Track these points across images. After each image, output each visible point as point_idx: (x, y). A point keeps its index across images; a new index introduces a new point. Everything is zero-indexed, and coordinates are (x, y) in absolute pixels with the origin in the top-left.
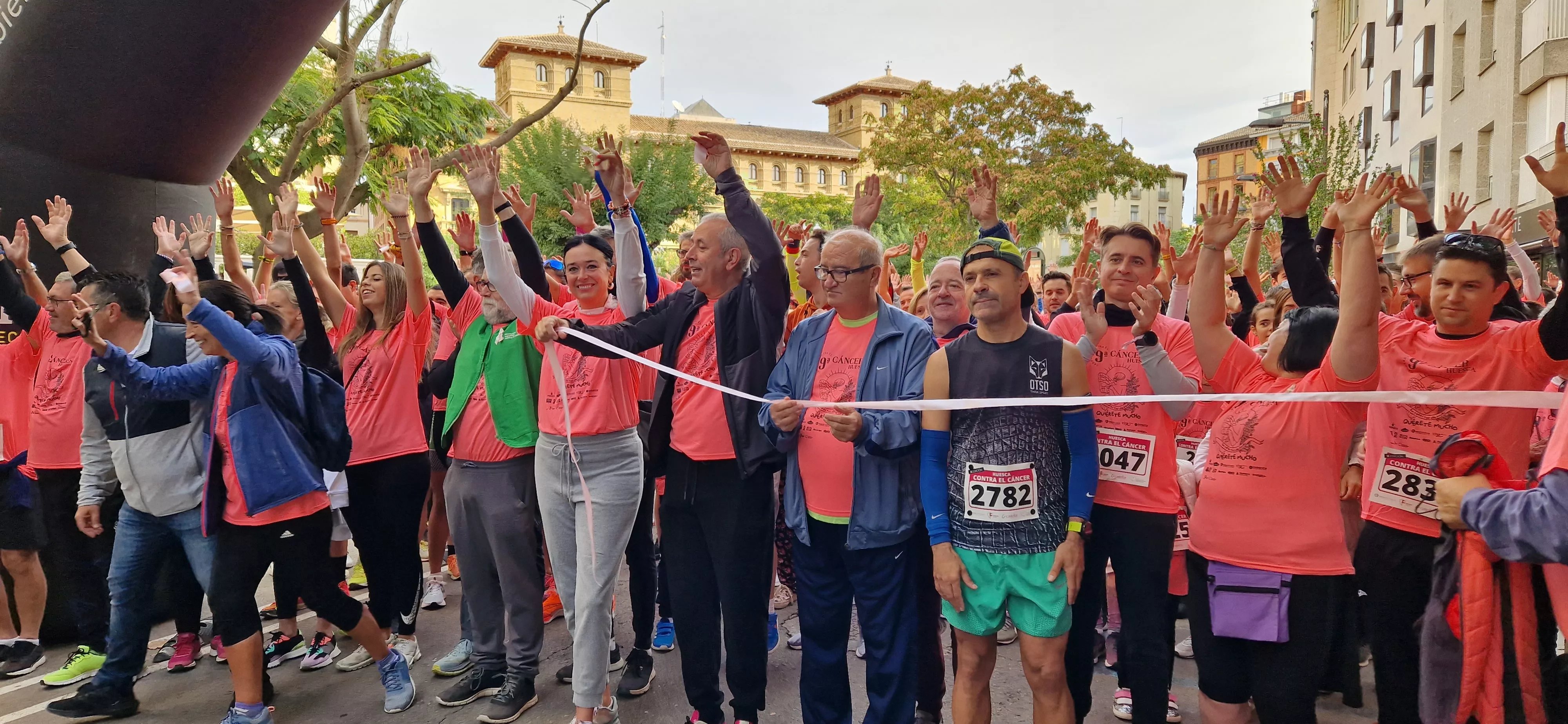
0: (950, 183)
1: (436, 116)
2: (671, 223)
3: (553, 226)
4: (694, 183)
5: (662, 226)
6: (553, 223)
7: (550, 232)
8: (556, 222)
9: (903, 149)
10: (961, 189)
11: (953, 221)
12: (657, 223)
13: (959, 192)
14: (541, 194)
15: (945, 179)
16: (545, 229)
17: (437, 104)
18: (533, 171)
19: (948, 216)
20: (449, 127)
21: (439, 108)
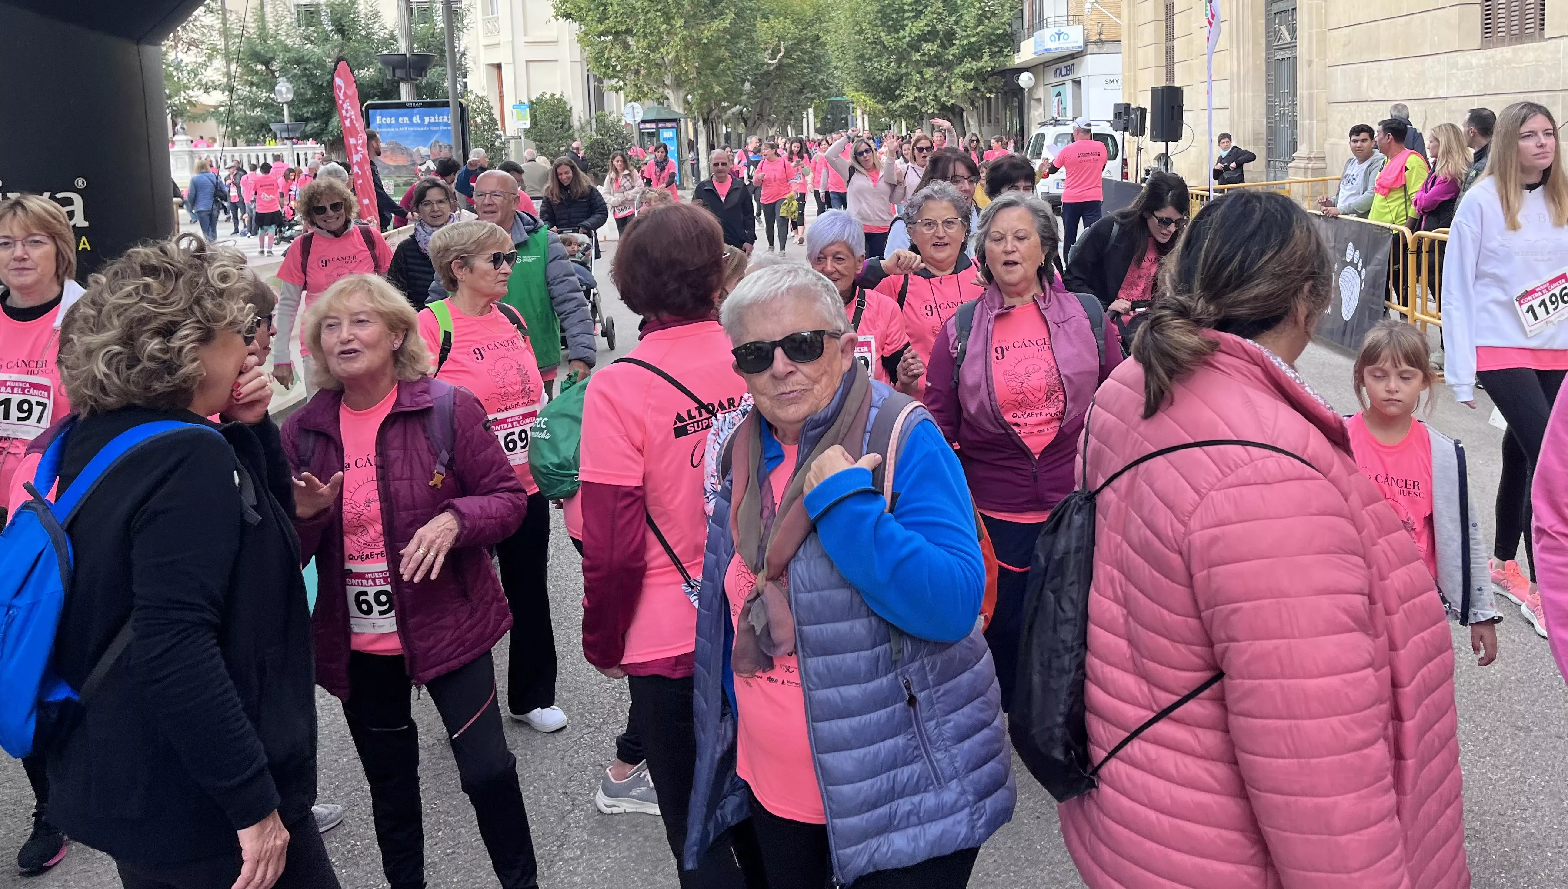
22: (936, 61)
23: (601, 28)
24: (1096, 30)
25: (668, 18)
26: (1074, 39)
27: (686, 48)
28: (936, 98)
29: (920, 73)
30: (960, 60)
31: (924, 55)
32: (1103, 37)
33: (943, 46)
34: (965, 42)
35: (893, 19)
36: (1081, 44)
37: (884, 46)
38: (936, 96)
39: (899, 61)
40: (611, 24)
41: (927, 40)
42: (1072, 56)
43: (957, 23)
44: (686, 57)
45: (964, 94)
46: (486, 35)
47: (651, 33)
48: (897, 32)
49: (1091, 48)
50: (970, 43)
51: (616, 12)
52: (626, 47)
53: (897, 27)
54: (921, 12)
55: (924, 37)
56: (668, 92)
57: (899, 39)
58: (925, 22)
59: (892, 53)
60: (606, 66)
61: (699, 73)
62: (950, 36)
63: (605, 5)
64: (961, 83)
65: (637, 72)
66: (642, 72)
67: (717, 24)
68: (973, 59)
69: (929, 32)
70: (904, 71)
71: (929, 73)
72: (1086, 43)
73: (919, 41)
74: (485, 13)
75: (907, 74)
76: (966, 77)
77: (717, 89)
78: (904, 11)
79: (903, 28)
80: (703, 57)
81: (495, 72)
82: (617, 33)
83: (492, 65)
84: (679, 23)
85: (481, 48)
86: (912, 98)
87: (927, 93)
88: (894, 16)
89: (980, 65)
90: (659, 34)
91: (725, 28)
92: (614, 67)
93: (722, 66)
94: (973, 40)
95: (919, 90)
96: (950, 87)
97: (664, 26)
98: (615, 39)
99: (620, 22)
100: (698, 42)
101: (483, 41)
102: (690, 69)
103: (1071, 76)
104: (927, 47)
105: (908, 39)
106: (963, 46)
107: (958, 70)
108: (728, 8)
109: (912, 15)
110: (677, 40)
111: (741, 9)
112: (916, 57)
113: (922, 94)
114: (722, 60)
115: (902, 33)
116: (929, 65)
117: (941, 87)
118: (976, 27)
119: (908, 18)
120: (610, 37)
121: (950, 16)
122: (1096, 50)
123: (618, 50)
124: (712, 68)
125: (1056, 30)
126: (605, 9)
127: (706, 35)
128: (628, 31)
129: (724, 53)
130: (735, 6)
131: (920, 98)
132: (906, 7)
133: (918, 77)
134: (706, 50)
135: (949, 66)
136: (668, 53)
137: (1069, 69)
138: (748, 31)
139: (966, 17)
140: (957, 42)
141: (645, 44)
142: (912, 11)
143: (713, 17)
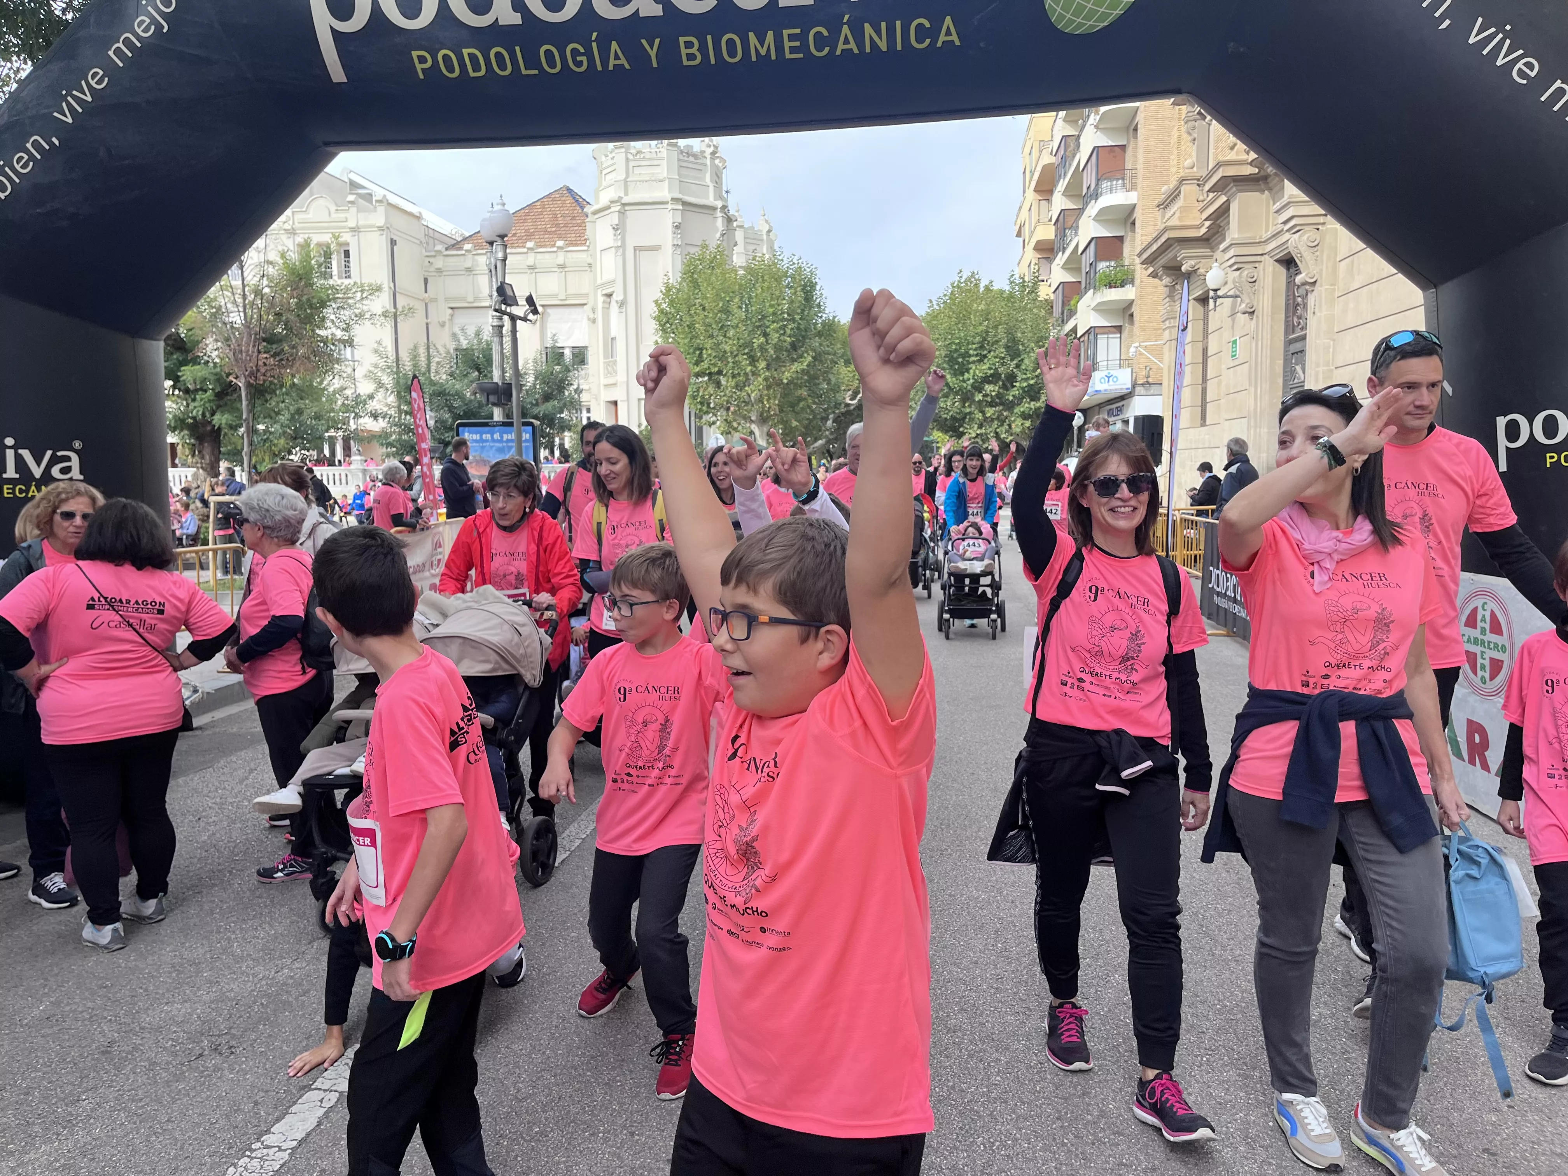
22: (998, 401)
23: (697, 369)
24: (1144, 373)
25: (753, 360)
26: (1122, 381)
27: (768, 387)
28: (997, 436)
29: (983, 412)
30: (1019, 400)
31: (985, 395)
32: (1150, 380)
33: (1004, 387)
34: (1025, 384)
35: (958, 363)
36: (1129, 386)
37: (950, 388)
38: (996, 433)
39: (963, 401)
40: (706, 366)
41: (989, 383)
42: (1122, 398)
43: (1018, 366)
44: (768, 395)
45: (1023, 432)
46: (606, 376)
47: (739, 374)
48: (962, 374)
49: (1138, 389)
50: (1029, 385)
51: (710, 355)
52: (718, 384)
53: (962, 370)
54: (985, 356)
55: (986, 380)
56: (754, 427)
57: (964, 381)
58: (988, 365)
59: (957, 393)
60: (701, 403)
61: (781, 411)
62: (1011, 378)
63: (701, 349)
64: (1019, 421)
65: (728, 409)
66: (732, 409)
67: (796, 367)
68: (1032, 400)
69: (991, 375)
70: (968, 410)
71: (990, 412)
72: (1134, 385)
73: (982, 382)
74: (606, 357)
75: (970, 413)
76: (1024, 416)
77: (795, 423)
78: (970, 356)
79: (968, 371)
80: (784, 395)
81: (613, 407)
82: (710, 374)
83: (610, 402)
84: (762, 365)
85: (602, 387)
86: (974, 435)
87: (989, 430)
88: (960, 360)
89: (1038, 405)
90: (746, 374)
91: (803, 370)
92: (709, 404)
93: (801, 404)
94: (1032, 382)
95: (981, 426)
96: (1010, 426)
97: (749, 368)
98: (709, 379)
99: (715, 365)
100: (779, 383)
101: (603, 381)
102: (773, 404)
103: (1121, 417)
104: (988, 388)
105: (972, 381)
106: (1023, 388)
107: (1017, 410)
108: (807, 352)
109: (975, 359)
110: (760, 379)
111: (820, 354)
112: (979, 397)
113: (983, 431)
114: (800, 399)
115: (966, 376)
116: (991, 404)
117: (1002, 425)
118: (1034, 370)
119: (974, 362)
120: (706, 378)
121: (1012, 360)
122: (1143, 391)
123: (711, 390)
124: (793, 405)
125: (1106, 373)
126: (701, 354)
127: (786, 377)
128: (720, 372)
129: (804, 392)
130: (814, 351)
131: (981, 435)
132: (971, 352)
133: (980, 416)
134: (787, 389)
135: (1010, 406)
136: (753, 391)
137: (1120, 410)
138: (825, 372)
139: (1026, 361)
140: (1017, 384)
141: (733, 384)
142: (977, 355)
143: (794, 360)
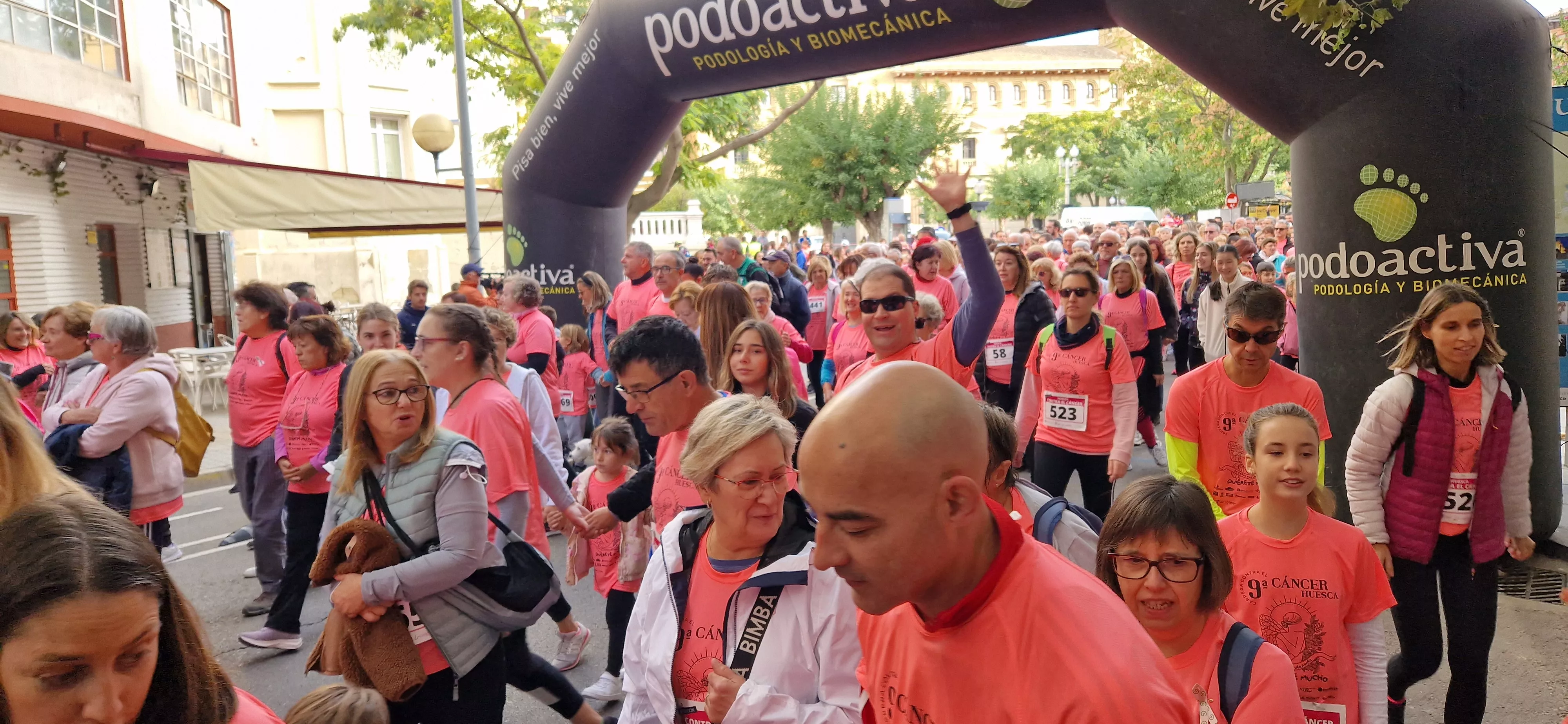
0: (1204, 99)
1: (727, 111)
2: (921, 163)
3: (818, 174)
4: (941, 125)
5: (911, 167)
6: (818, 172)
7: (816, 179)
8: (820, 170)
9: (1150, 72)
10: (1215, 105)
11: (1206, 138)
12: (907, 166)
13: (1212, 108)
14: (808, 147)
15: (1200, 97)
16: (812, 176)
17: (727, 102)
18: (800, 128)
19: (1200, 135)
20: (736, 118)
21: (728, 105)
